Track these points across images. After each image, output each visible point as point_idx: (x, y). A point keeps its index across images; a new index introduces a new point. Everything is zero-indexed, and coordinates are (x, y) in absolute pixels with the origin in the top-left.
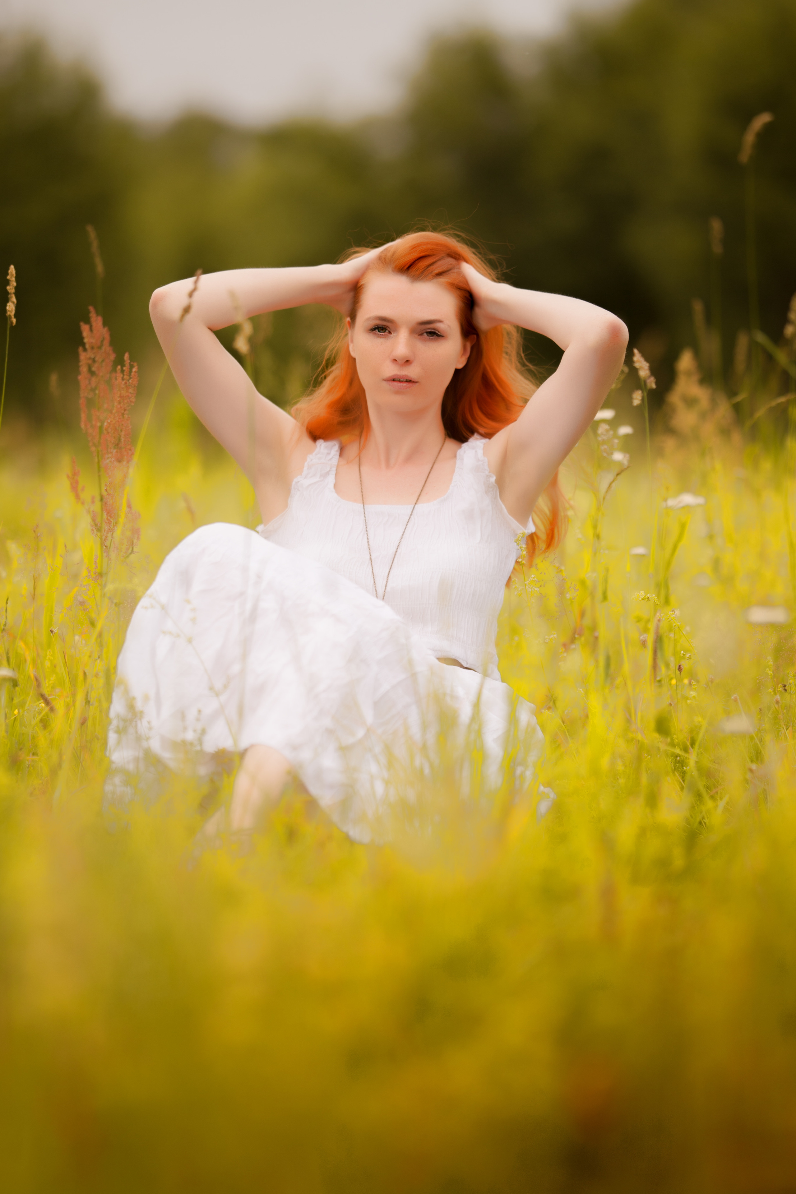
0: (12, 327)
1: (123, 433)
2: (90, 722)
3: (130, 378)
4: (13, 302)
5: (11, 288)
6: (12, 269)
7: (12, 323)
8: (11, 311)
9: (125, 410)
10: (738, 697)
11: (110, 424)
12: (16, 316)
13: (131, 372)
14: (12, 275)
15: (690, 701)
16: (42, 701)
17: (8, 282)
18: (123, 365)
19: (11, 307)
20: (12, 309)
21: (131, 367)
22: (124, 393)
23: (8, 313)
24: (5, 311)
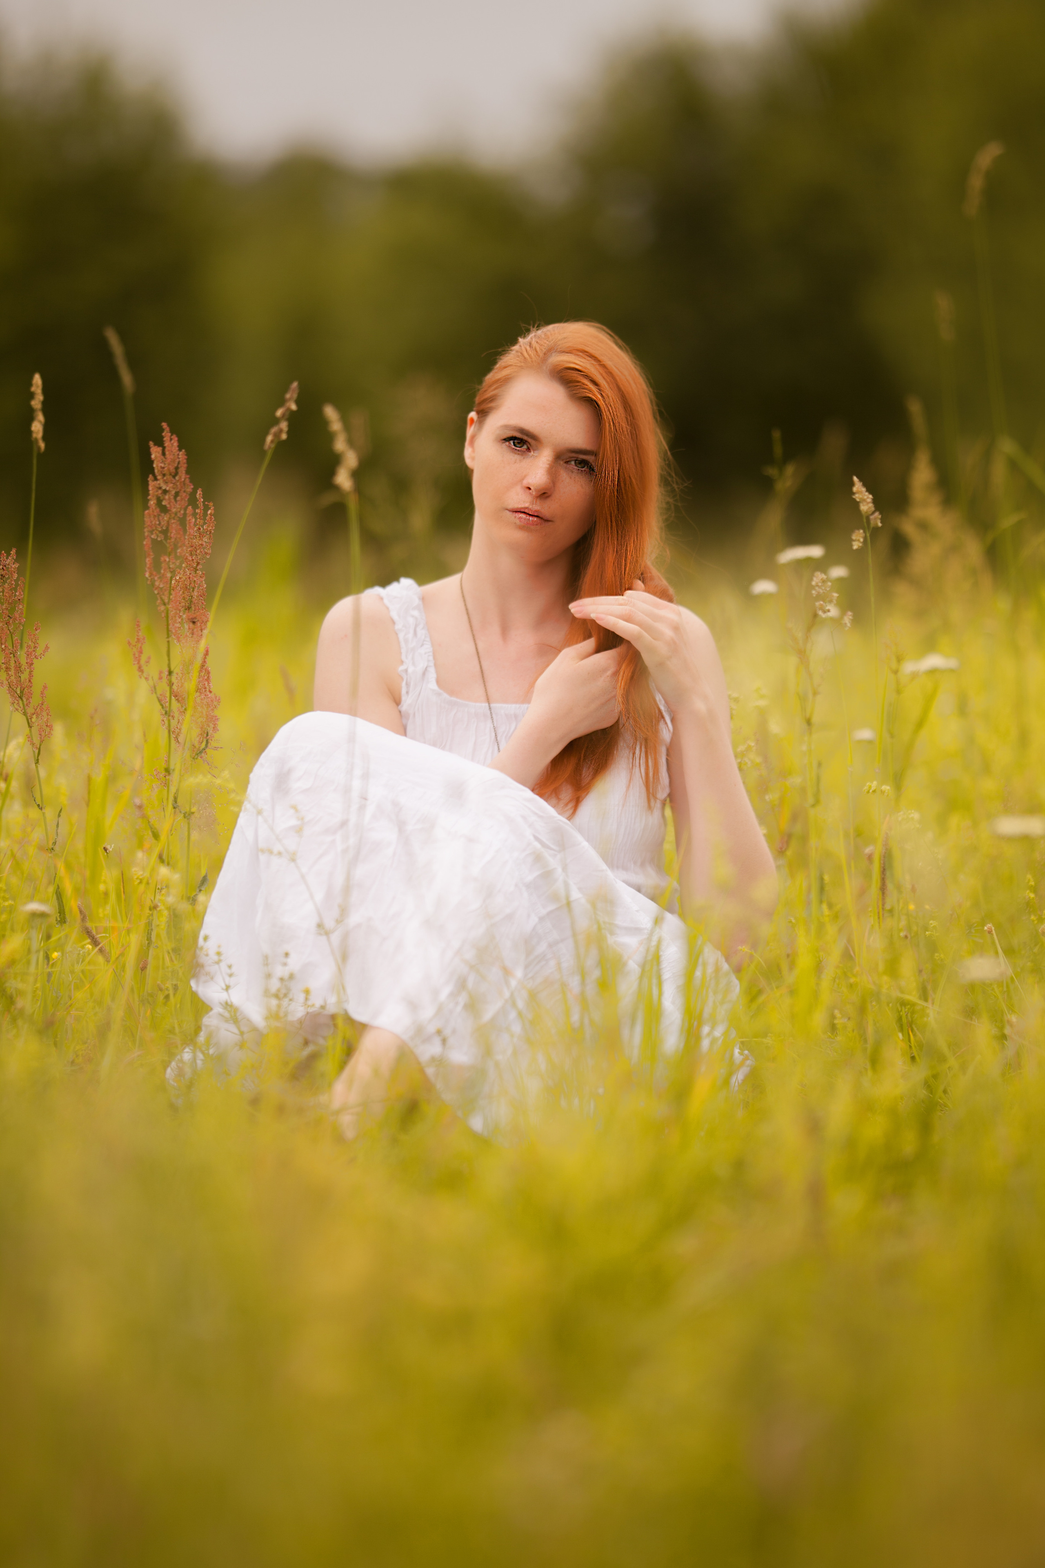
0: (40, 455)
1: (196, 593)
2: (149, 968)
3: (205, 523)
4: (40, 422)
5: (37, 403)
6: (37, 379)
7: (39, 448)
8: (37, 433)
9: (198, 564)
10: (993, 928)
11: (179, 582)
12: (44, 438)
13: (205, 514)
14: (38, 387)
15: (929, 932)
16: (89, 940)
17: (32, 396)
18: (195, 507)
19: (37, 427)
20: (39, 430)
21: (206, 508)
22: (196, 542)
23: (34, 435)
24: (30, 432)
